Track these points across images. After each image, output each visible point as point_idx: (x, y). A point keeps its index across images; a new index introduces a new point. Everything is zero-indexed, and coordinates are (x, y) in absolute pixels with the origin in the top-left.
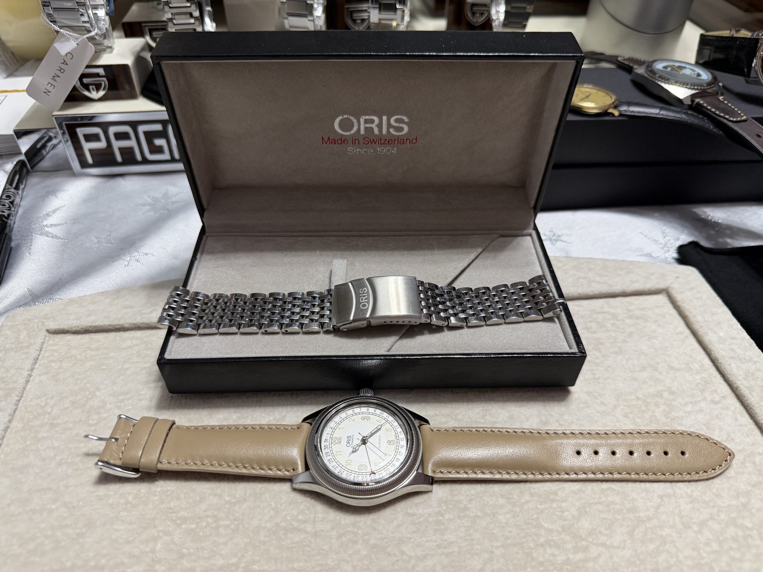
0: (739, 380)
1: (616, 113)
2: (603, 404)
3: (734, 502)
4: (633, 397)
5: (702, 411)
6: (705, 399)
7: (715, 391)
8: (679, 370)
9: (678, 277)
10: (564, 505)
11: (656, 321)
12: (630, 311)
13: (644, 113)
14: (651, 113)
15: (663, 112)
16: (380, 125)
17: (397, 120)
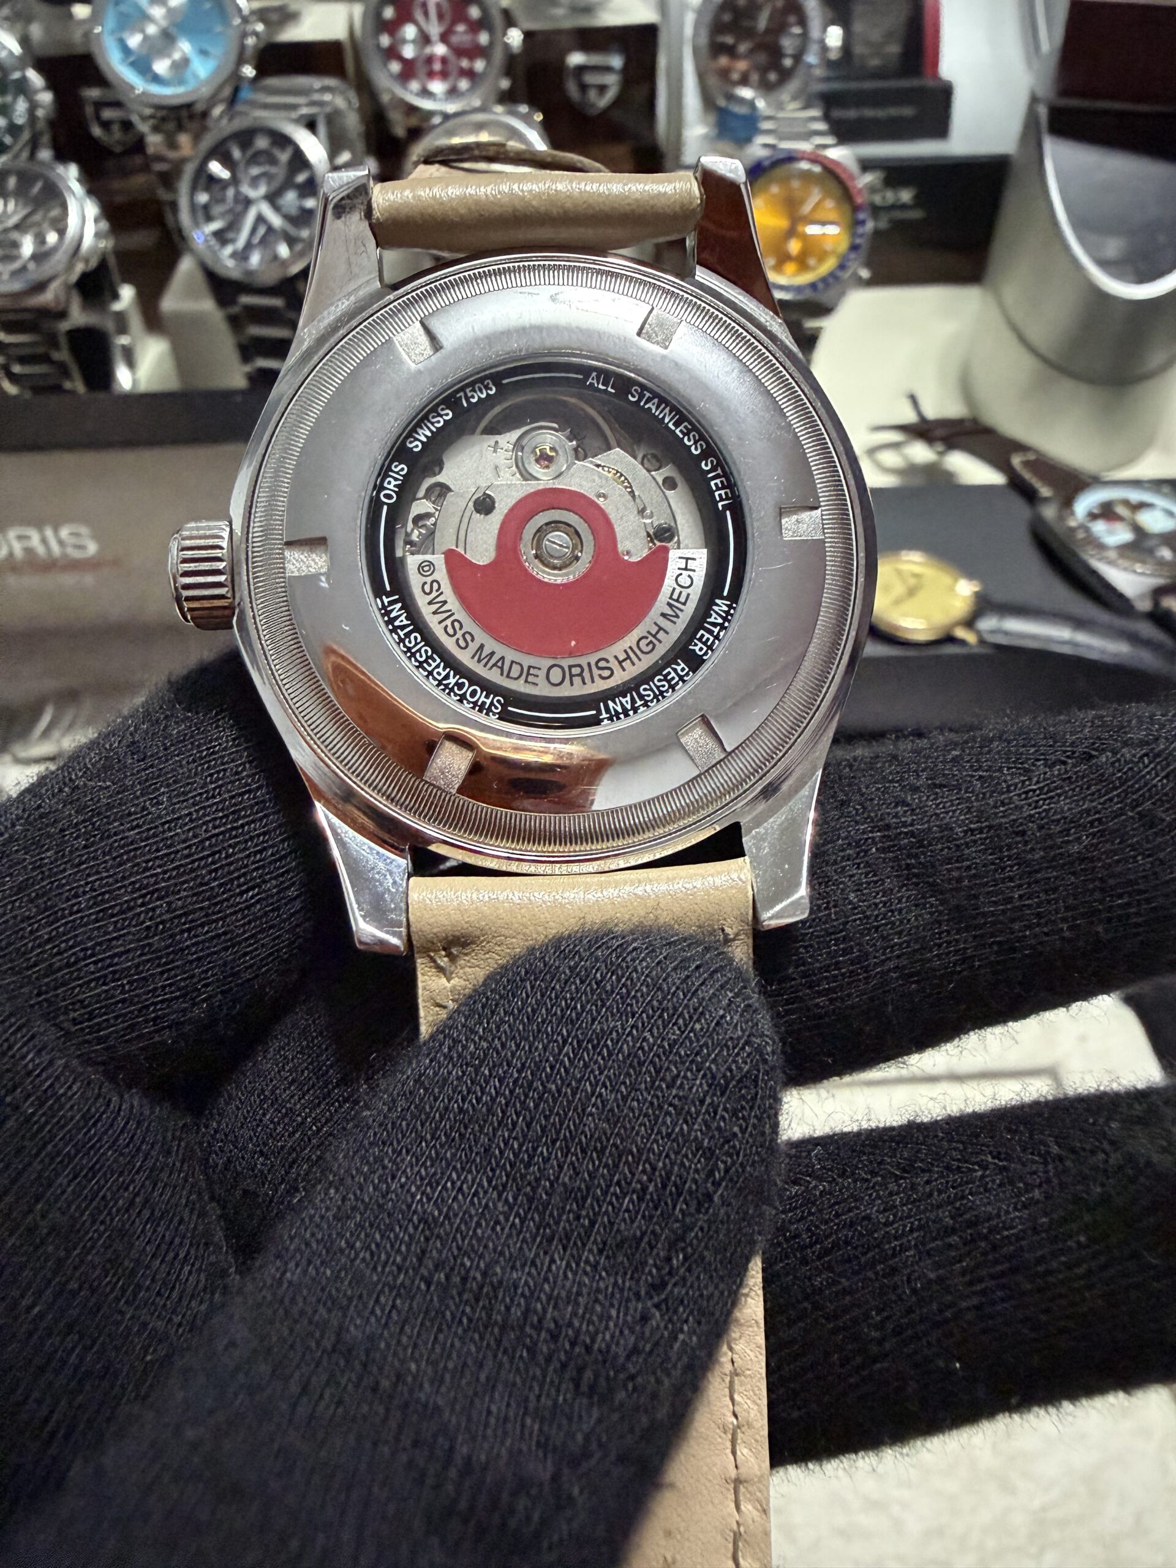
1: (971, 639)
13: (1034, 637)
14: (1049, 640)
15: (1080, 637)
16: (44, 541)
17: (71, 534)
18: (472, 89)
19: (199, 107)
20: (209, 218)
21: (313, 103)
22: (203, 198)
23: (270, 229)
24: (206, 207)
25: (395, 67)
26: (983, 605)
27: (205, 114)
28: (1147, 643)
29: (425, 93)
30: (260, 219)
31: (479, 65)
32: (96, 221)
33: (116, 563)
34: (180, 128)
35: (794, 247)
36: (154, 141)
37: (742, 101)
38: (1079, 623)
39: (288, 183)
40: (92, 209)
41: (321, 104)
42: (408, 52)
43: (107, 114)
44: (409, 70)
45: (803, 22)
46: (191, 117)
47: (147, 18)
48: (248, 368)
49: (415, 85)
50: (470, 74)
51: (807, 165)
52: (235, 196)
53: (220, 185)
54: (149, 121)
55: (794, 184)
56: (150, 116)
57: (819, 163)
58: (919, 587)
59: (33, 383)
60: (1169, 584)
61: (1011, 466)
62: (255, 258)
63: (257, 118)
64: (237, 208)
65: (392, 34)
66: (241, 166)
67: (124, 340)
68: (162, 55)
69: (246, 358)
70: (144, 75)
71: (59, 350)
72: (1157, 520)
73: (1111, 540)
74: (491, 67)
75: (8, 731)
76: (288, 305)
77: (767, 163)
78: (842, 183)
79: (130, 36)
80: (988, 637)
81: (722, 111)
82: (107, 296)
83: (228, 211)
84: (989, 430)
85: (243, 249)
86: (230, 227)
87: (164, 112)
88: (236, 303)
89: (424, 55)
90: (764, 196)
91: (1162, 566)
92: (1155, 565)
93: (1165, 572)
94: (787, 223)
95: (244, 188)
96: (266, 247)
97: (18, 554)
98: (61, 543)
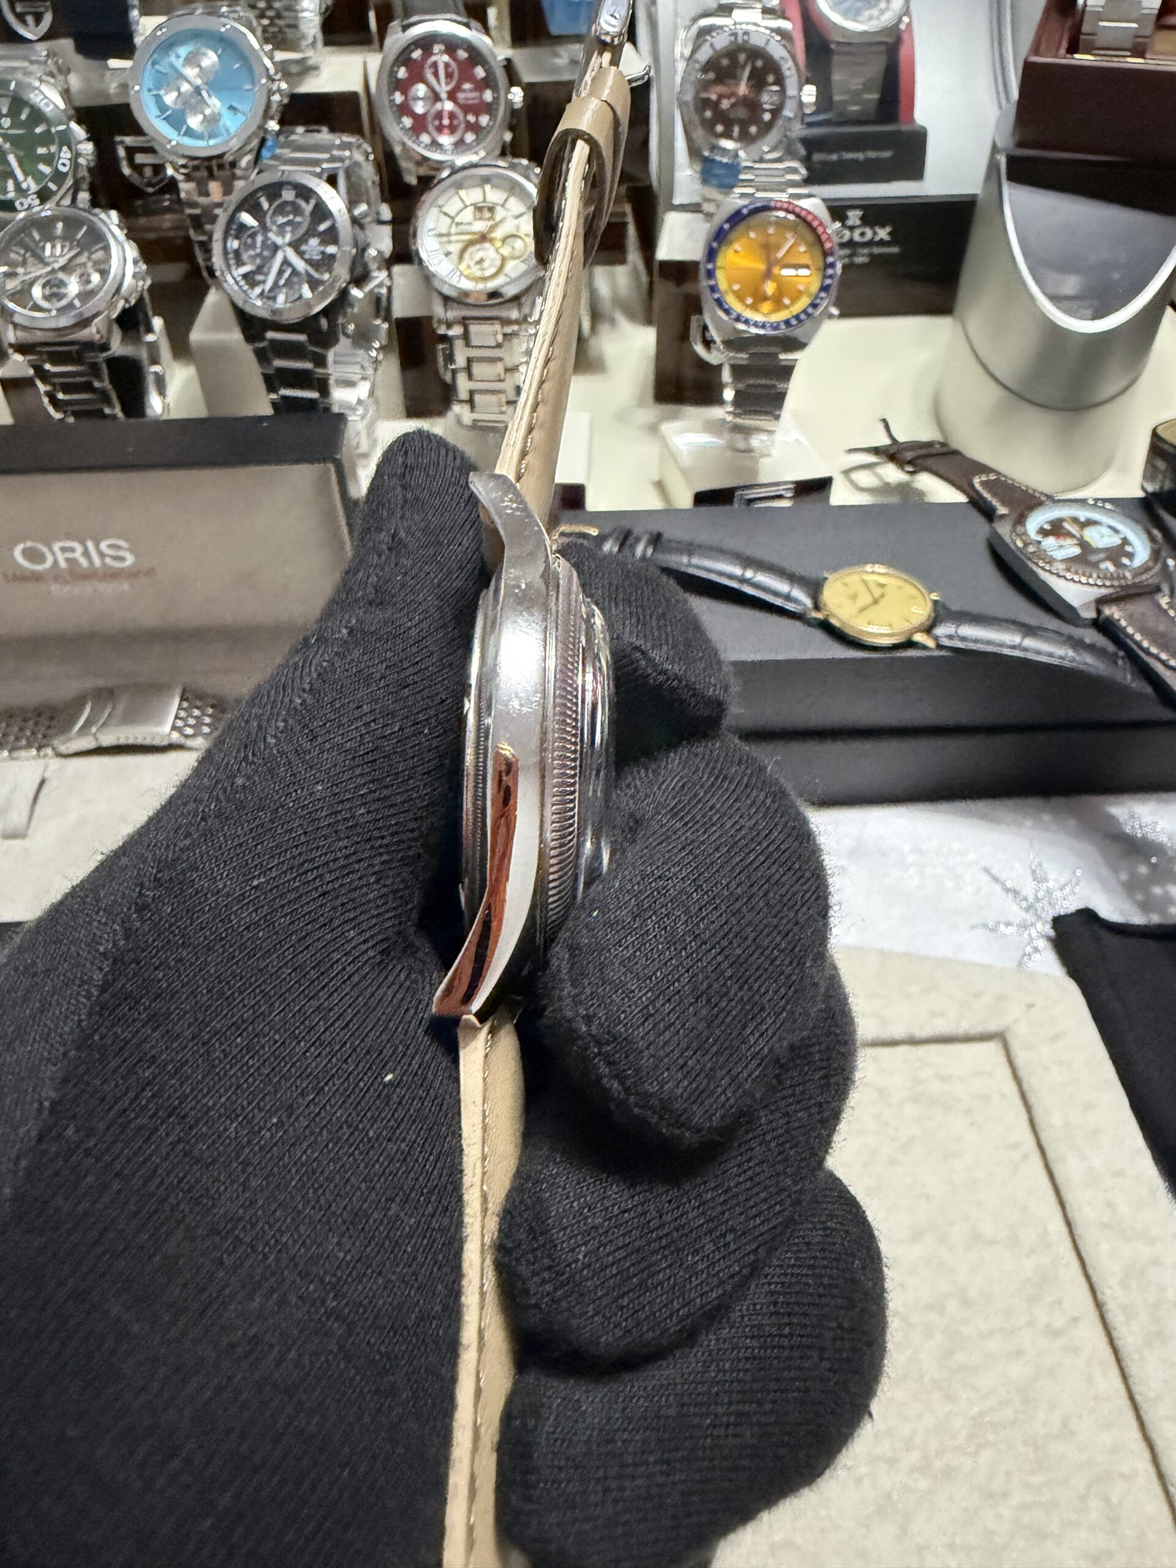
0: (1111, 1287)
1: (931, 643)
5: (1020, 1353)
6: (1031, 1323)
7: (1060, 1302)
8: (992, 1243)
9: (1030, 1006)
11: (968, 1112)
12: (918, 1082)
13: (989, 643)
14: (1001, 645)
15: (1029, 642)
16: (86, 554)
17: (110, 546)
18: (478, 141)
19: (229, 158)
20: (240, 263)
21: (333, 159)
22: (234, 244)
23: (295, 272)
24: (237, 253)
25: (407, 122)
26: (940, 614)
27: (233, 165)
28: (1091, 648)
29: (435, 145)
30: (286, 262)
31: (484, 120)
32: (135, 262)
33: (151, 572)
34: (211, 176)
35: (770, 288)
36: (186, 188)
37: (724, 151)
38: (1029, 630)
39: (311, 232)
40: (132, 251)
41: (341, 160)
42: (419, 108)
43: (140, 158)
44: (420, 125)
45: (780, 81)
46: (221, 167)
47: (182, 77)
48: (274, 396)
49: (425, 138)
50: (475, 128)
51: (782, 214)
52: (263, 242)
53: (249, 232)
54: (183, 171)
55: (771, 231)
56: (183, 166)
57: (793, 212)
58: (883, 596)
59: (75, 408)
60: (1111, 594)
61: (972, 486)
62: (281, 298)
63: (283, 172)
64: (266, 253)
65: (405, 93)
66: (268, 216)
67: (156, 368)
68: (195, 110)
69: (271, 387)
70: (178, 129)
71: (99, 378)
72: (1103, 536)
73: (1059, 555)
74: (495, 121)
75: (49, 727)
76: (312, 340)
77: (745, 211)
78: (814, 230)
79: (167, 93)
80: (946, 642)
81: (706, 160)
82: (142, 329)
83: (257, 255)
84: (956, 453)
85: (271, 290)
86: (259, 270)
87: (196, 163)
88: (263, 339)
89: (433, 111)
90: (743, 240)
91: (1105, 578)
92: (1099, 577)
93: (1108, 583)
94: (762, 267)
95: (271, 235)
96: (291, 288)
97: (63, 564)
98: (102, 555)
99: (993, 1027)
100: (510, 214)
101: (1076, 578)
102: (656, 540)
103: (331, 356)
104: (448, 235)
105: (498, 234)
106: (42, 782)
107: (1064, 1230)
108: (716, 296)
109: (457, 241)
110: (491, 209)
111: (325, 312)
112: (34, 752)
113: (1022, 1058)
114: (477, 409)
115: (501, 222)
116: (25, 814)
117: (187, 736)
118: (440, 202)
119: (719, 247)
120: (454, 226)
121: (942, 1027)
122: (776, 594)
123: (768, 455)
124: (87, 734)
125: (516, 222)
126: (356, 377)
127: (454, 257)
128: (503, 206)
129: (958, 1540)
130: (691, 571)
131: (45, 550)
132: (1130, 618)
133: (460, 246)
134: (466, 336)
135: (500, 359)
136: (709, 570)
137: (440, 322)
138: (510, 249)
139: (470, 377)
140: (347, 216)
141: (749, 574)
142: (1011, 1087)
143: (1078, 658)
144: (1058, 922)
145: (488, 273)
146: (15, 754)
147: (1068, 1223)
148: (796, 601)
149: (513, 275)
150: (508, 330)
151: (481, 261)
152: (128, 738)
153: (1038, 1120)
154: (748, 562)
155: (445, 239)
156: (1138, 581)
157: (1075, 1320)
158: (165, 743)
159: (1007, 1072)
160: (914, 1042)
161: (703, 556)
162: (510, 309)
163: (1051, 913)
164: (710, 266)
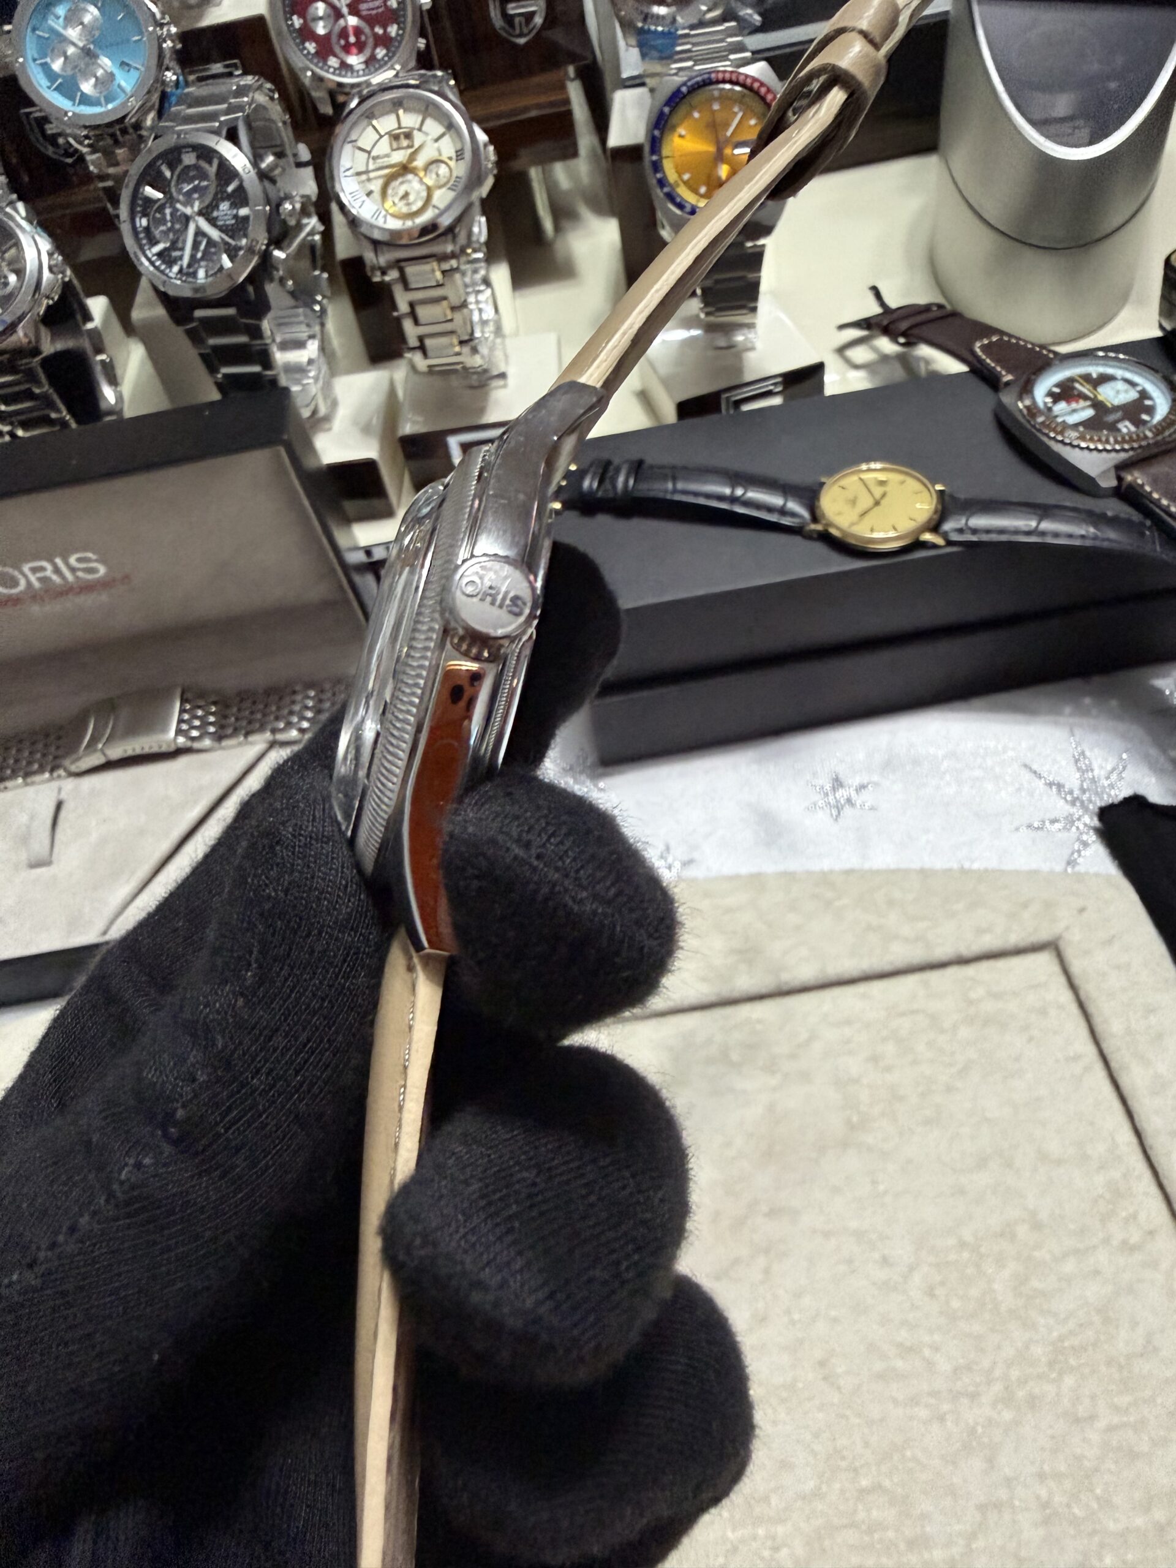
1: (940, 541)
2: (885, 1261)
3: (1139, 1521)
4: (951, 1241)
5: (1097, 1273)
6: (1106, 1241)
7: (1134, 1216)
8: (1059, 1162)
9: (1082, 910)
10: (780, 1530)
11: (1026, 1028)
12: (970, 1002)
13: (1002, 531)
14: (1017, 532)
15: (1046, 525)
16: (57, 571)
17: (79, 560)
18: (390, 54)
19: (131, 120)
20: (153, 242)
21: (231, 109)
22: (142, 222)
23: (211, 243)
24: (147, 230)
25: (311, 47)
26: (947, 506)
27: (137, 126)
28: (1114, 522)
29: (345, 67)
30: (199, 233)
31: (393, 30)
32: (50, 255)
33: (126, 578)
34: (116, 143)
36: (94, 161)
37: (658, 19)
38: (1044, 511)
39: (220, 196)
40: (45, 245)
41: (240, 108)
42: (321, 29)
44: (325, 47)
46: (124, 131)
47: (64, 40)
48: (216, 378)
49: (333, 62)
50: (384, 41)
51: (728, 86)
52: (172, 214)
53: (156, 206)
54: (86, 142)
55: (716, 107)
56: (87, 137)
57: (737, 83)
58: (884, 495)
59: (23, 417)
60: (1130, 458)
61: (973, 353)
62: (201, 273)
63: (179, 134)
64: (177, 226)
65: (302, 14)
66: (173, 183)
67: (100, 357)
68: (86, 74)
69: (212, 370)
70: (72, 98)
71: (38, 383)
72: (1118, 392)
73: (1072, 419)
74: (404, 29)
75: (58, 748)
76: (242, 313)
77: (684, 89)
78: (763, 99)
79: (53, 61)
80: (955, 537)
81: (641, 32)
82: (79, 317)
83: (170, 230)
84: (955, 314)
85: (189, 266)
86: (174, 246)
87: (97, 132)
88: (192, 319)
89: (337, 29)
90: (686, 124)
91: (1124, 441)
92: (1116, 442)
93: (1126, 446)
94: (711, 149)
95: (178, 206)
96: (212, 260)
97: (37, 585)
98: (73, 570)
99: (1044, 936)
100: (430, 137)
101: (1092, 446)
102: (638, 468)
103: (266, 325)
104: (367, 172)
105: (419, 163)
106: (59, 806)
107: (1133, 1140)
108: (666, 190)
109: (376, 178)
110: (408, 136)
111: (250, 279)
112: (47, 775)
113: (1077, 967)
114: (430, 353)
115: (421, 147)
116: (47, 842)
117: (193, 739)
118: (353, 137)
119: (662, 134)
120: (371, 161)
121: (989, 942)
122: (770, 509)
123: (753, 349)
124: (95, 751)
125: (436, 145)
126: (304, 336)
127: (377, 195)
128: (420, 129)
129: (1046, 1467)
130: (678, 497)
131: (16, 573)
132: (1155, 482)
133: (380, 182)
134: (403, 280)
135: (445, 298)
136: (696, 494)
137: (373, 268)
138: (434, 176)
139: (416, 322)
140: (253, 173)
141: (739, 492)
142: (1067, 997)
143: (1099, 534)
144: (1106, 814)
145: (414, 208)
146: (29, 780)
147: (1138, 1133)
148: (793, 514)
149: (442, 206)
150: (446, 266)
151: (406, 195)
152: (134, 750)
153: (1099, 1028)
154: (736, 478)
155: (364, 177)
156: (1160, 438)
157: (1151, 1233)
158: (172, 748)
159: (1062, 980)
160: (963, 961)
161: (686, 479)
162: (446, 242)
163: (1098, 802)
164: (654, 158)
